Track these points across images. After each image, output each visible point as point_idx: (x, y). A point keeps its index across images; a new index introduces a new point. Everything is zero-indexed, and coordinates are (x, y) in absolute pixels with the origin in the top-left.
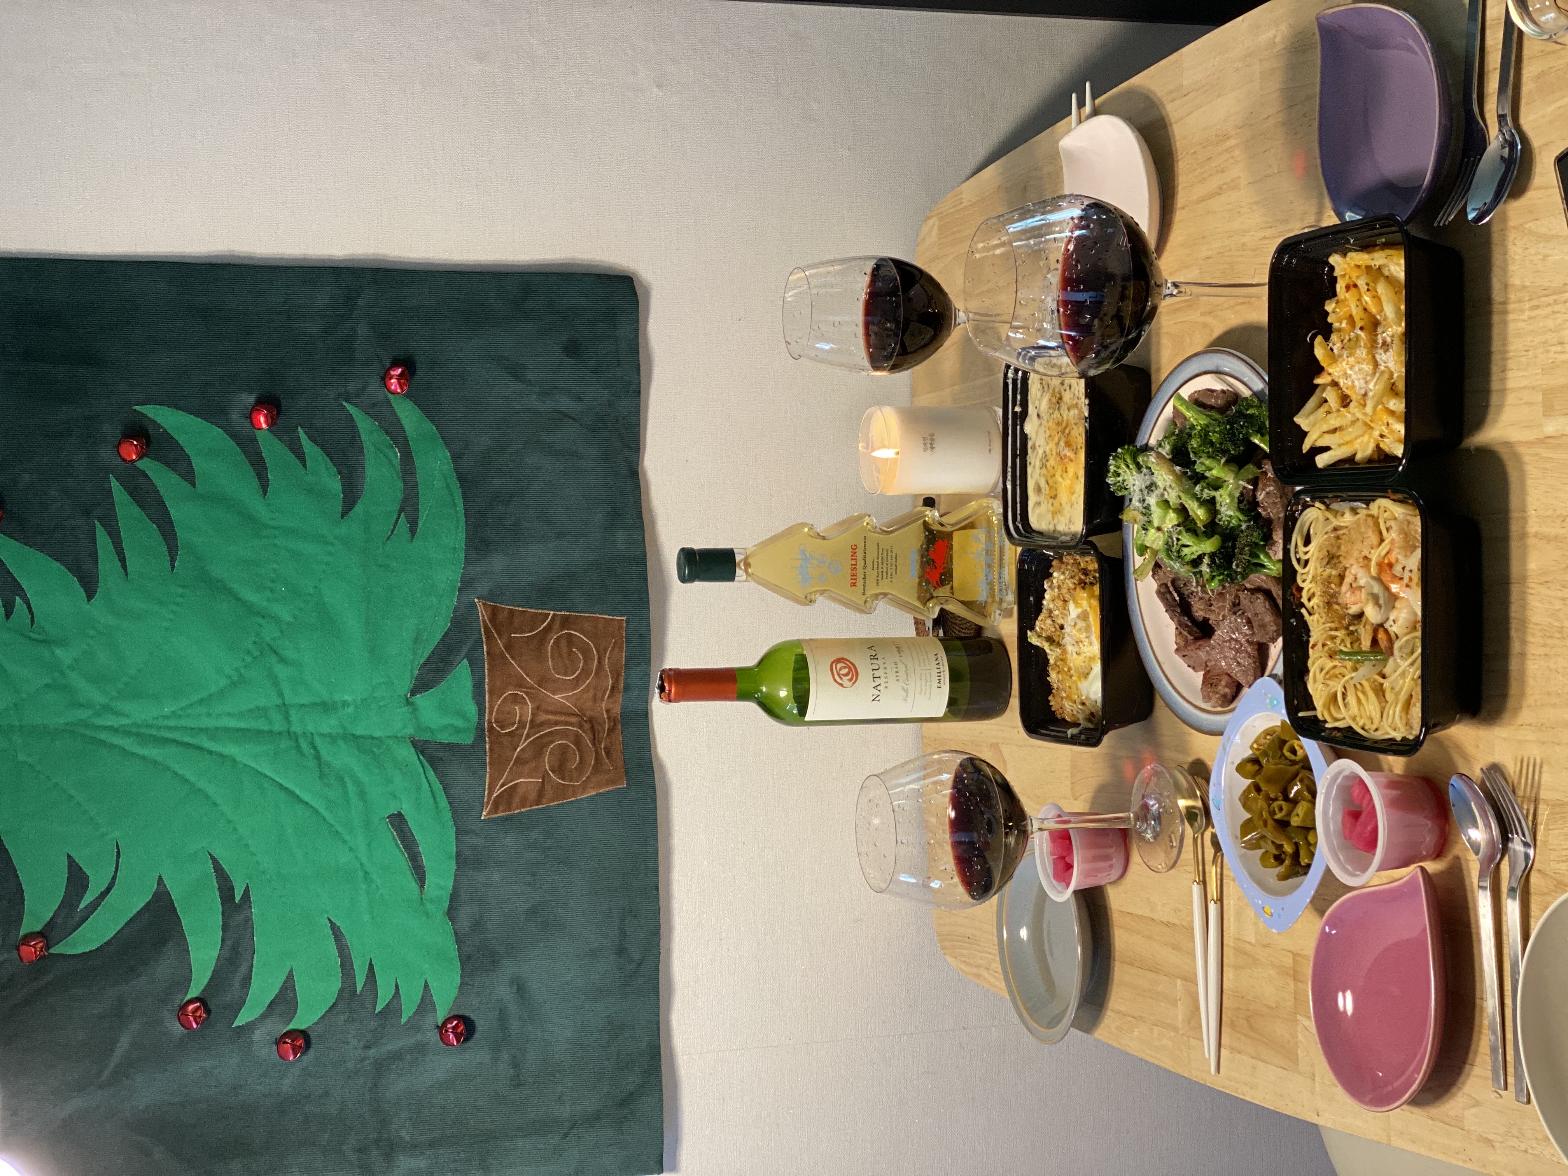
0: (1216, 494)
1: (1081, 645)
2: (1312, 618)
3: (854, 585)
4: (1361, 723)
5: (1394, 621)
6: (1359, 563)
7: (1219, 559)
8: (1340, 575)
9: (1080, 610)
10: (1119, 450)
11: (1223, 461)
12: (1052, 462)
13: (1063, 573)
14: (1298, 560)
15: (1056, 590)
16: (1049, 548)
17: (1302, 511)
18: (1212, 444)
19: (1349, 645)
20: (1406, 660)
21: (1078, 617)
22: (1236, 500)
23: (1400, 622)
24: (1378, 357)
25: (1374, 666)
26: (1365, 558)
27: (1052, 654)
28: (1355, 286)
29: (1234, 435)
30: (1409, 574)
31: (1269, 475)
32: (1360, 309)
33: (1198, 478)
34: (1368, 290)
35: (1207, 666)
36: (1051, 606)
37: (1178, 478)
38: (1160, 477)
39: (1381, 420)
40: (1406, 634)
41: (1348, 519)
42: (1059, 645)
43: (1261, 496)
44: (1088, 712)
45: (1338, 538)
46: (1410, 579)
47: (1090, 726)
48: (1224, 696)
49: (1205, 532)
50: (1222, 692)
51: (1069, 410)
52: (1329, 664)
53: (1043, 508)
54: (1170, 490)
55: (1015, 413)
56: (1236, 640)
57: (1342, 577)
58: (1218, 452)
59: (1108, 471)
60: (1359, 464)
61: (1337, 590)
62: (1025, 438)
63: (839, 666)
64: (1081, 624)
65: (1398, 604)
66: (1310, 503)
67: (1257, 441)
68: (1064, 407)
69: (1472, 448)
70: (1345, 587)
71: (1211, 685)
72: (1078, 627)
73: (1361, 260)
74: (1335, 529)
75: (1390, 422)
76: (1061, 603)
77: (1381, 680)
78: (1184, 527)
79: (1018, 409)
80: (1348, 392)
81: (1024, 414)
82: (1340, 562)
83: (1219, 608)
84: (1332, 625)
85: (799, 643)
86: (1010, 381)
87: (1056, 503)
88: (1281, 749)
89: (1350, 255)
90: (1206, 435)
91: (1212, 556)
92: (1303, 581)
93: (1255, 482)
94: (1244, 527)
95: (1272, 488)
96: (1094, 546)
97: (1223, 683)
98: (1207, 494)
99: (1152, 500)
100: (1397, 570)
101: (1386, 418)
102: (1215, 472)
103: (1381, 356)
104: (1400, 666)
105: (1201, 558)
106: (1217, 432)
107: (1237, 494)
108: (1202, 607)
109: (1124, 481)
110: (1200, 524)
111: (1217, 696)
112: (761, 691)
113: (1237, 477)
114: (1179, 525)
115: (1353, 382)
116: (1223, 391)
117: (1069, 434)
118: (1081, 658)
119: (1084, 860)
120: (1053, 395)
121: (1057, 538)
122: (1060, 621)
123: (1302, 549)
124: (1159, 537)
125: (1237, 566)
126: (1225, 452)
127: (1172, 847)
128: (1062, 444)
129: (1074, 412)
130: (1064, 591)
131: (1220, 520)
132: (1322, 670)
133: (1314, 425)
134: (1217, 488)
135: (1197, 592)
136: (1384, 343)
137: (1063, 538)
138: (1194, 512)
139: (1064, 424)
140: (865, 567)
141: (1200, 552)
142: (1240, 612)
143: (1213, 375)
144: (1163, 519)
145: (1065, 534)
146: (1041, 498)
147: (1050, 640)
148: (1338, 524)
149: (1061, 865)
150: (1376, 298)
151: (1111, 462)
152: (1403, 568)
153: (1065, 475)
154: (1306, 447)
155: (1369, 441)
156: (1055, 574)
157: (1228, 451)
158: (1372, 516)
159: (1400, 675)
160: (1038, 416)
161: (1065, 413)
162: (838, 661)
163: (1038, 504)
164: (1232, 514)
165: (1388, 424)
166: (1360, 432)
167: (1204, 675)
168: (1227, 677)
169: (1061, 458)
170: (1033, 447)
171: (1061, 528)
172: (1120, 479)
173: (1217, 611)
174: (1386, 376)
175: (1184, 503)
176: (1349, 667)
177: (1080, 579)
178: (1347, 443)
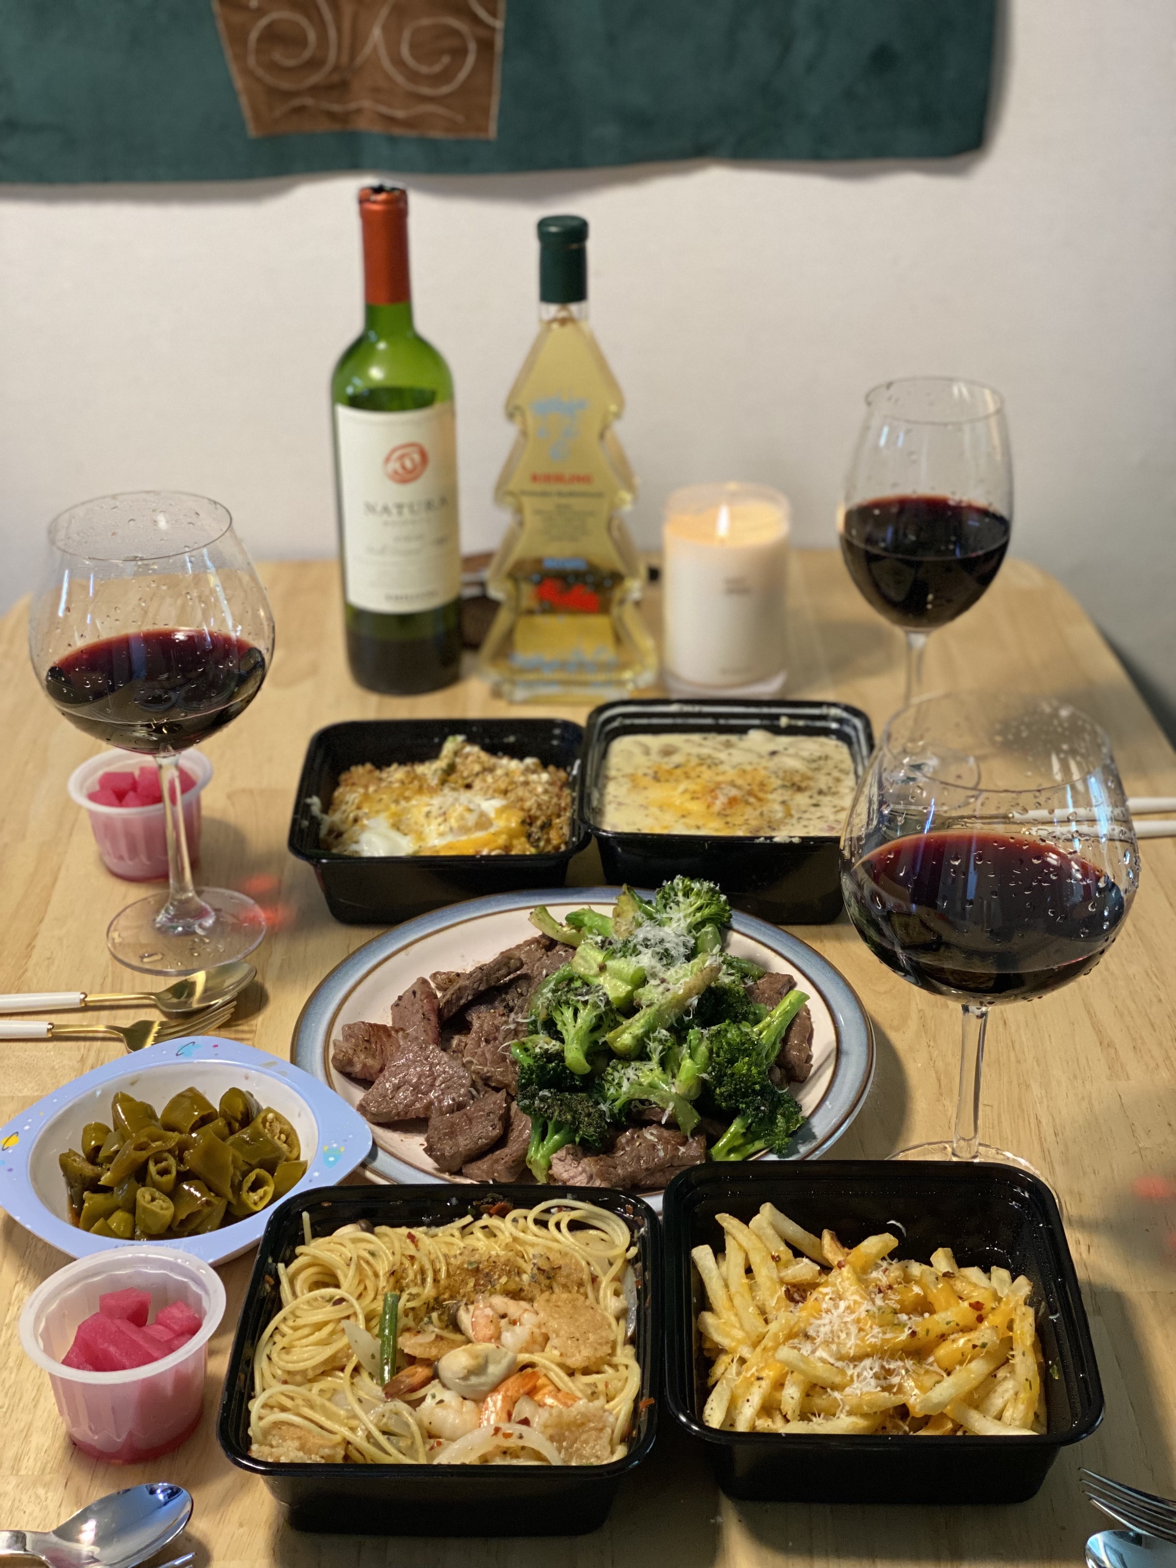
0: (654, 1064)
1: (440, 820)
2: (457, 1233)
3: (535, 478)
4: (284, 1328)
5: (441, 1401)
6: (539, 1327)
7: (554, 1069)
8: (521, 1290)
9: (492, 815)
10: (723, 898)
11: (705, 1075)
12: (707, 774)
13: (546, 791)
14: (547, 1211)
15: (522, 779)
16: (583, 768)
17: (625, 1220)
18: (732, 1061)
19: (410, 1305)
20: (376, 1425)
21: (482, 815)
22: (645, 1097)
23: (439, 1412)
24: (867, 1362)
25: (373, 1357)
26: (547, 1339)
27: (429, 770)
28: (980, 1319)
29: (745, 1095)
30: (517, 1434)
31: (682, 1149)
32: (944, 1328)
33: (679, 1032)
34: (974, 1346)
35: (397, 1031)
36: (499, 772)
37: (680, 1004)
38: (681, 972)
39: (767, 1366)
40: (420, 1425)
41: (612, 1304)
42: (443, 782)
43: (650, 1134)
44: (343, 828)
45: (581, 1284)
46: (507, 1436)
47: (323, 831)
48: (350, 1062)
49: (596, 1042)
50: (355, 1059)
51: (783, 803)
52: (383, 1268)
53: (641, 760)
54: (661, 989)
55: (777, 717)
56: (432, 1085)
57: (516, 1295)
58: (720, 1070)
59: (692, 879)
60: (697, 1318)
61: (498, 1287)
62: (742, 730)
63: (417, 457)
64: (471, 819)
65: (469, 1405)
66: (636, 1235)
67: (732, 1129)
68: (786, 795)
69: (719, 1519)
70: (500, 1302)
71: (367, 1041)
72: (467, 815)
73: (1022, 1333)
74: (594, 1279)
75: (764, 1383)
76: (503, 786)
77: (349, 1369)
78: (605, 1013)
79: (784, 722)
80: (811, 1299)
81: (777, 731)
82: (542, 1291)
83: (483, 1054)
84: (443, 1274)
85: (450, 396)
86: (824, 711)
87: (647, 781)
88: (261, 1165)
89: (1031, 1311)
90: (747, 1053)
91: (559, 1056)
92: (515, 1220)
93: (672, 1125)
94: (603, 1107)
95: (661, 1154)
96: (582, 845)
97: (370, 1062)
98: (655, 1049)
99: (646, 960)
100: (525, 1409)
101: (770, 1374)
102: (687, 1063)
103: (868, 1368)
104: (367, 1412)
105: (557, 1035)
106: (749, 1070)
107: (653, 1098)
108: (485, 1027)
109: (678, 903)
110: (609, 1036)
111: (351, 1052)
112: (378, 341)
113: (680, 1098)
114: (608, 1003)
115: (828, 1311)
116: (809, 1058)
117: (747, 803)
118: (422, 819)
119: (126, 822)
120: (805, 778)
121: (596, 785)
122: (477, 784)
123: (565, 1218)
124: (590, 968)
125: (543, 1099)
126: (719, 1080)
127: (142, 957)
128: (734, 792)
129: (778, 811)
130: (521, 792)
131: (615, 1069)
132: (372, 1254)
133: (759, 1237)
134: (663, 1063)
135: (506, 1023)
136: (889, 1372)
137: (595, 795)
138: (627, 1028)
139: (761, 795)
140: (560, 494)
141: (566, 1038)
142: (474, 1092)
143: (834, 1045)
144: (618, 975)
145: (602, 795)
146: (655, 757)
147: (451, 769)
148: (603, 1285)
149: (124, 785)
150: (963, 1360)
151: (706, 884)
152: (526, 1422)
153: (688, 796)
154: (726, 1220)
155: (733, 1338)
156: (545, 776)
157: (720, 1085)
158: (613, 1354)
159: (352, 1410)
160: (774, 753)
161: (777, 796)
162: (424, 455)
163: (647, 751)
164: (624, 1089)
165: (759, 1379)
166: (747, 1327)
167: (384, 1027)
168: (378, 1066)
169: (713, 790)
170: (728, 745)
171: (612, 789)
172: (680, 898)
173: (479, 1051)
174: (838, 1380)
175: (642, 1012)
176: (374, 1306)
177: (536, 818)
178: (731, 1299)
